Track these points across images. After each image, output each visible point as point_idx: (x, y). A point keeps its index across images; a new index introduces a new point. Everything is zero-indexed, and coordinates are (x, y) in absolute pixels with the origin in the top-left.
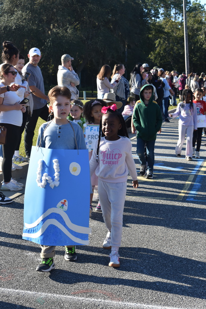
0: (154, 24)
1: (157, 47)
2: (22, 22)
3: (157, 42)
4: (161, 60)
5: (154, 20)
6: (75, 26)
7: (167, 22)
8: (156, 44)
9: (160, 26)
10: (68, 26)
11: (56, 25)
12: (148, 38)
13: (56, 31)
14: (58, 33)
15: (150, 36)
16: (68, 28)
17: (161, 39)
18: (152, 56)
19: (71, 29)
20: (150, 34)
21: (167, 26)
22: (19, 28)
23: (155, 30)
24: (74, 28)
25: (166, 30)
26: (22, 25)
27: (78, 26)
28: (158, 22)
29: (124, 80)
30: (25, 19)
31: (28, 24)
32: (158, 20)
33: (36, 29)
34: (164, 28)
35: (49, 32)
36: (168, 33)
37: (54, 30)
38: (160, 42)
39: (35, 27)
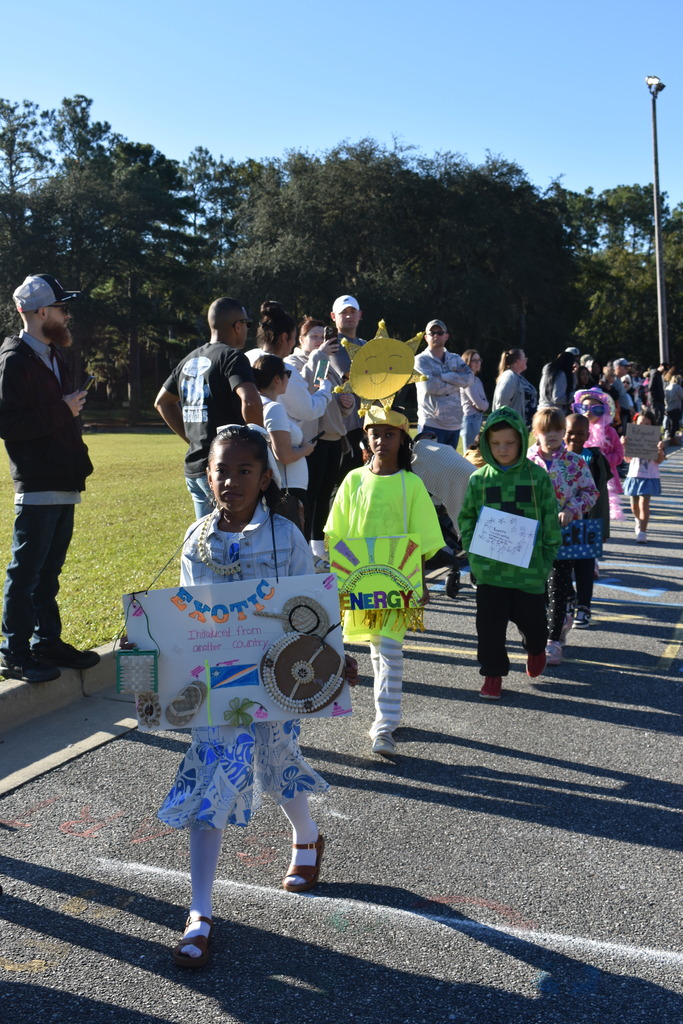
0: (586, 260)
1: (593, 310)
2: (295, 257)
3: (593, 299)
4: (602, 339)
5: (587, 249)
6: (411, 265)
7: (616, 254)
8: (590, 303)
9: (601, 264)
10: (394, 265)
11: (369, 263)
12: (574, 289)
13: (369, 276)
14: (373, 282)
15: (578, 285)
16: (395, 269)
17: (602, 292)
18: (581, 330)
19: (401, 272)
20: (579, 281)
21: (617, 264)
22: (287, 271)
23: (589, 272)
24: (409, 268)
25: (613, 273)
26: (294, 265)
27: (417, 265)
28: (596, 255)
29: (525, 385)
30: (301, 251)
31: (306, 262)
32: (595, 250)
33: (325, 273)
34: (608, 268)
35: (354, 280)
36: (617, 279)
37: (365, 275)
38: (599, 298)
39: (322, 269)
